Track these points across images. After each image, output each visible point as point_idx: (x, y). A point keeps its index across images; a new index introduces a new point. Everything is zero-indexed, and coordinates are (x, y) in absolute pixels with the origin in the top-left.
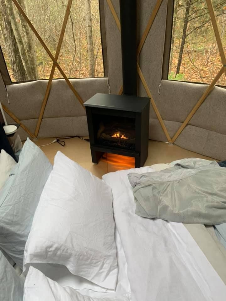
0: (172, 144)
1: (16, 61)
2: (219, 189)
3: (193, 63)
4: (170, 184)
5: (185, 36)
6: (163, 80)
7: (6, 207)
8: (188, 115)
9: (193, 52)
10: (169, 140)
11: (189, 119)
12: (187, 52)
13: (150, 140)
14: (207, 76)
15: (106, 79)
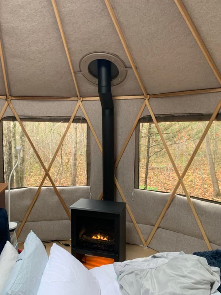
0: (147, 247)
1: (8, 171)
2: (187, 272)
3: (157, 177)
4: (148, 272)
5: (148, 157)
6: (135, 189)
7: (18, 285)
8: (158, 219)
9: (157, 169)
10: (143, 243)
11: (159, 222)
12: (151, 169)
13: (127, 243)
14: (170, 188)
15: (89, 187)
